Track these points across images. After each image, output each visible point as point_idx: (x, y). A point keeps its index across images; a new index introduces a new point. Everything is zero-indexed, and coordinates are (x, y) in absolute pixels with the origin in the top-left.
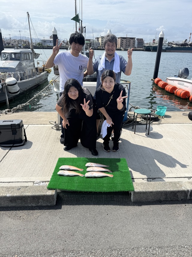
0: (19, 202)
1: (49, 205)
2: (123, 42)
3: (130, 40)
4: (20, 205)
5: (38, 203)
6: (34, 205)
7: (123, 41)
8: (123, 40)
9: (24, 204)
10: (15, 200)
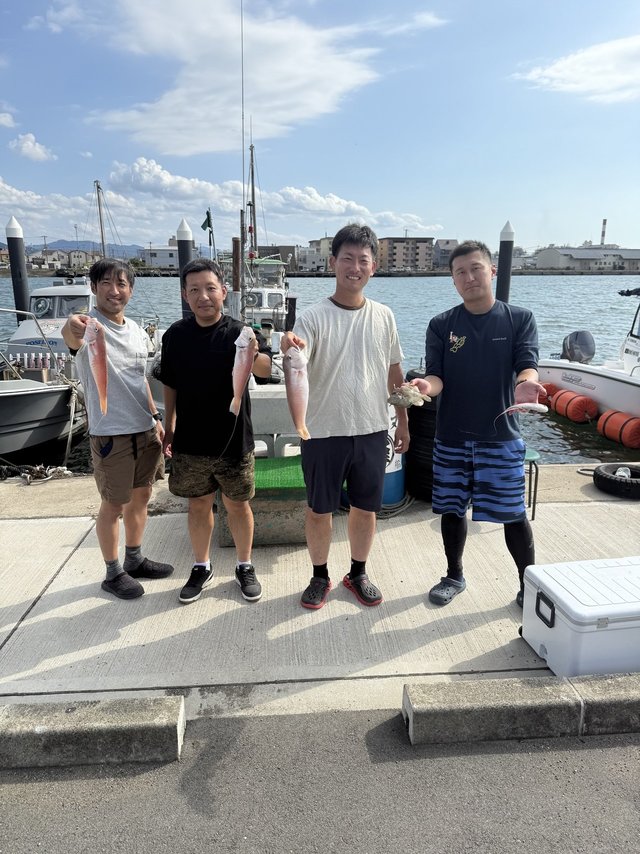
0: (69, 750)
1: (161, 759)
2: (395, 251)
3: (418, 244)
4: (73, 760)
5: (128, 754)
6: (115, 760)
7: (395, 248)
8: (395, 244)
9: (85, 756)
10: (59, 745)
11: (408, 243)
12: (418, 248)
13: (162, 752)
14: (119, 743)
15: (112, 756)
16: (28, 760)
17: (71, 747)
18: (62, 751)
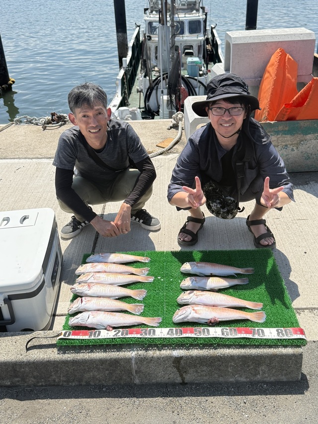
0: (202, 371)
1: (285, 380)
4: (205, 378)
5: (255, 375)
6: (243, 379)
9: (217, 376)
10: (195, 366)
13: (286, 375)
14: (248, 366)
15: (241, 376)
16: (167, 377)
17: (205, 368)
18: (197, 372)
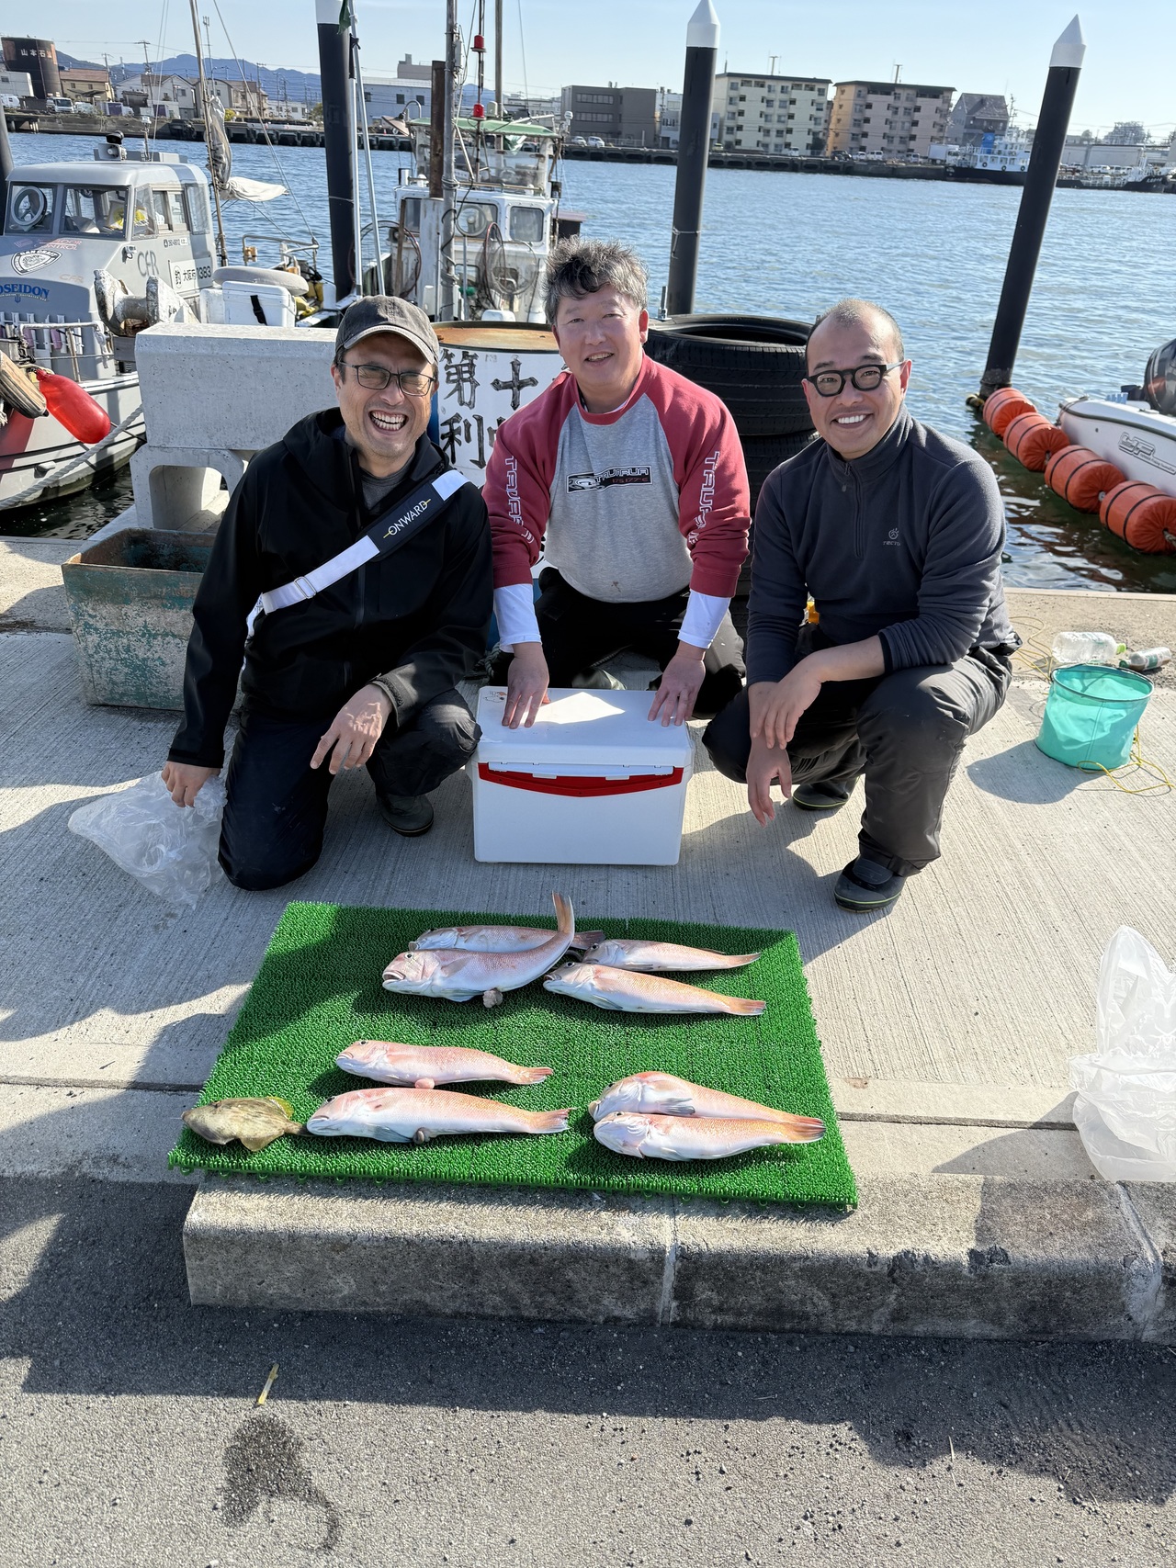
2: (868, 113)
7: (869, 106)
8: (872, 98)
11: (897, 97)
12: (918, 109)
